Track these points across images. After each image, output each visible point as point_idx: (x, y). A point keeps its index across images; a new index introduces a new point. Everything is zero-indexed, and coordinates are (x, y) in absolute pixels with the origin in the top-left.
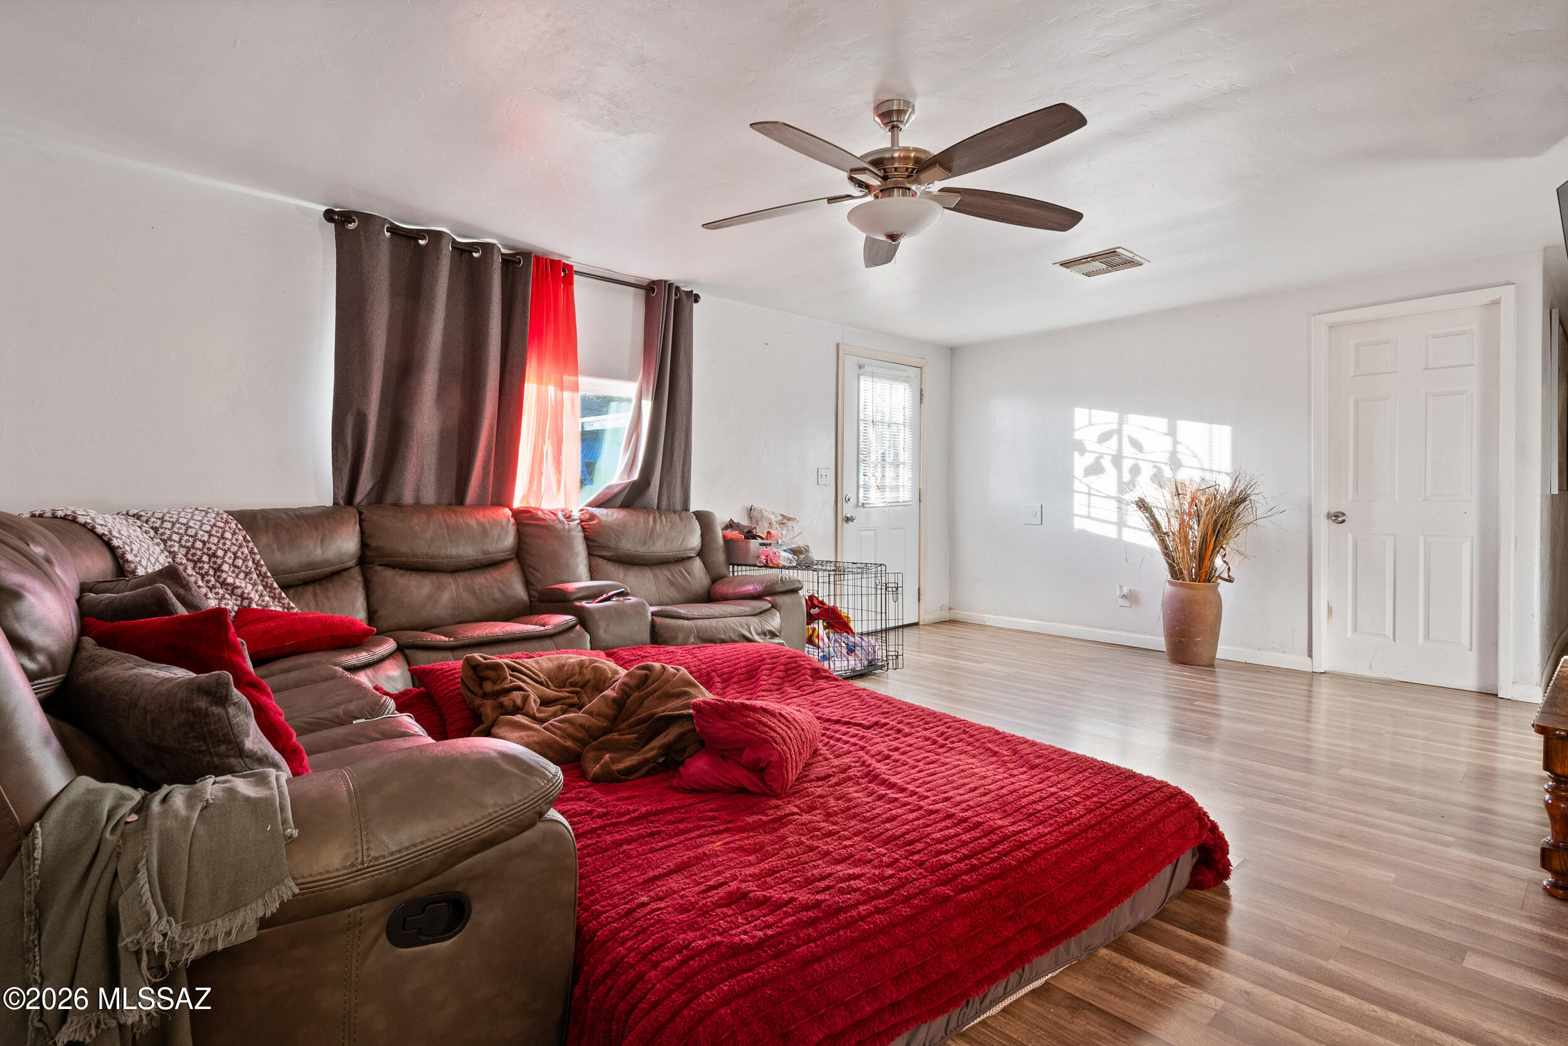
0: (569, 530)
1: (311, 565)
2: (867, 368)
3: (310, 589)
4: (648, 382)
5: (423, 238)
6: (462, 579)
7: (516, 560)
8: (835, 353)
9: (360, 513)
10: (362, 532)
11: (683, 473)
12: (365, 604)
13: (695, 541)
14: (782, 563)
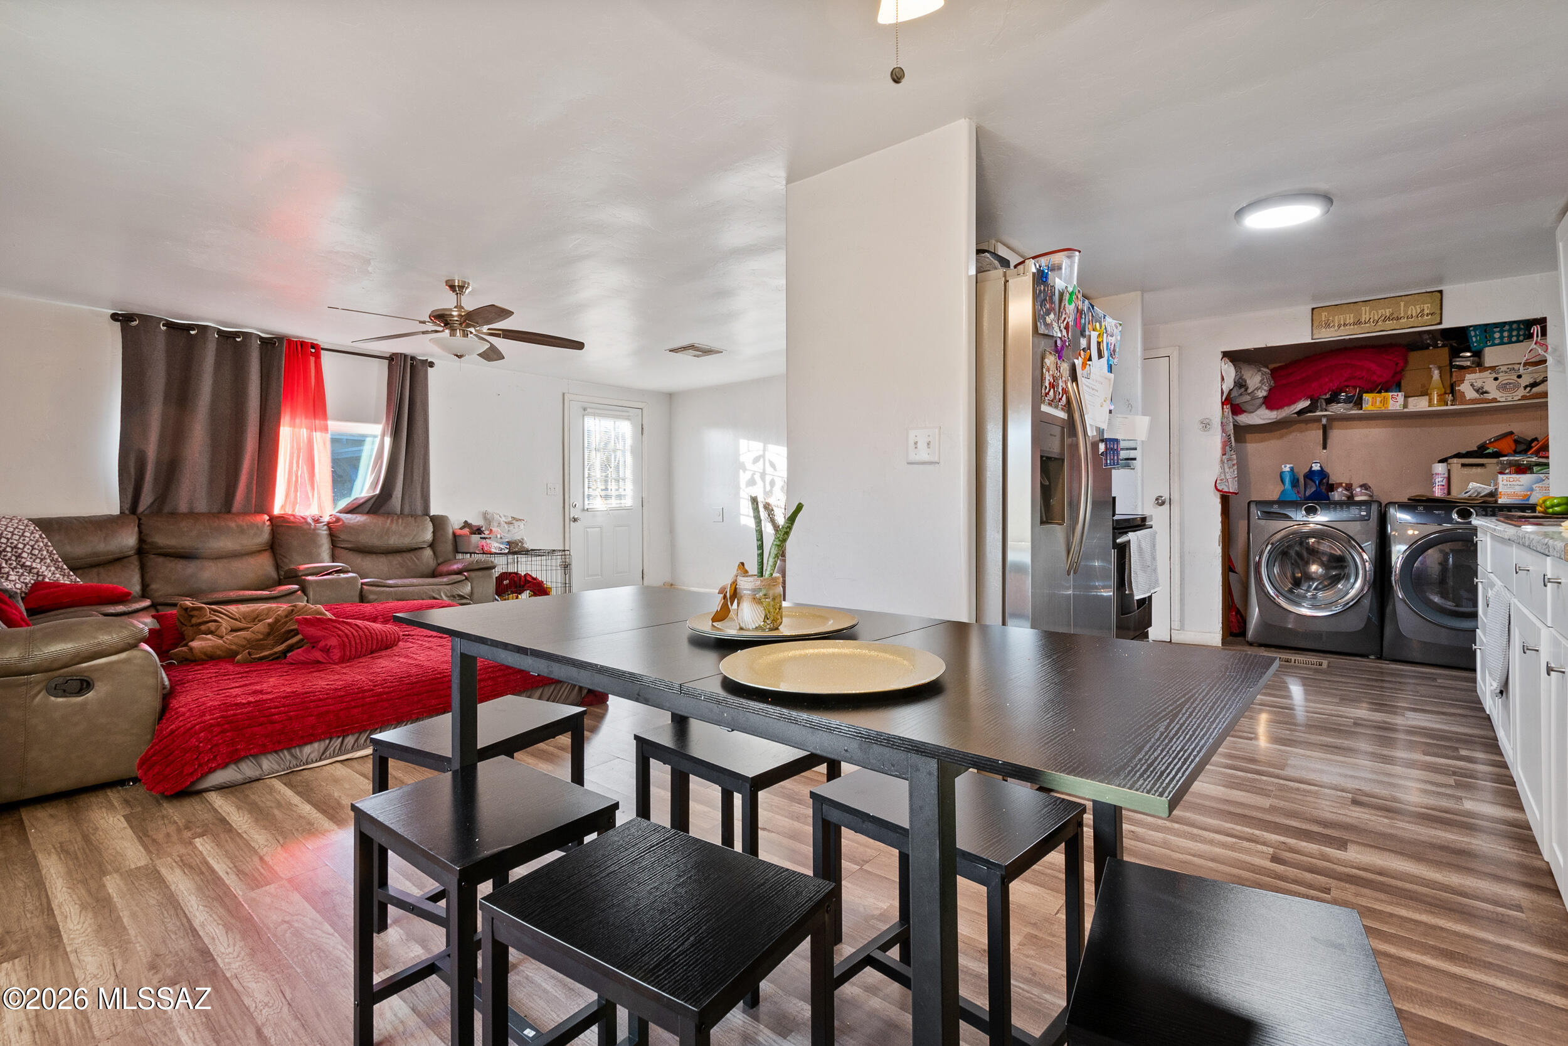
0: (314, 530)
1: (96, 554)
2: (589, 410)
3: (95, 570)
4: (388, 424)
5: (194, 330)
6: (221, 564)
7: (270, 551)
8: (562, 401)
9: (140, 520)
10: (140, 532)
11: (422, 488)
12: (140, 580)
13: (428, 536)
14: (494, 550)
